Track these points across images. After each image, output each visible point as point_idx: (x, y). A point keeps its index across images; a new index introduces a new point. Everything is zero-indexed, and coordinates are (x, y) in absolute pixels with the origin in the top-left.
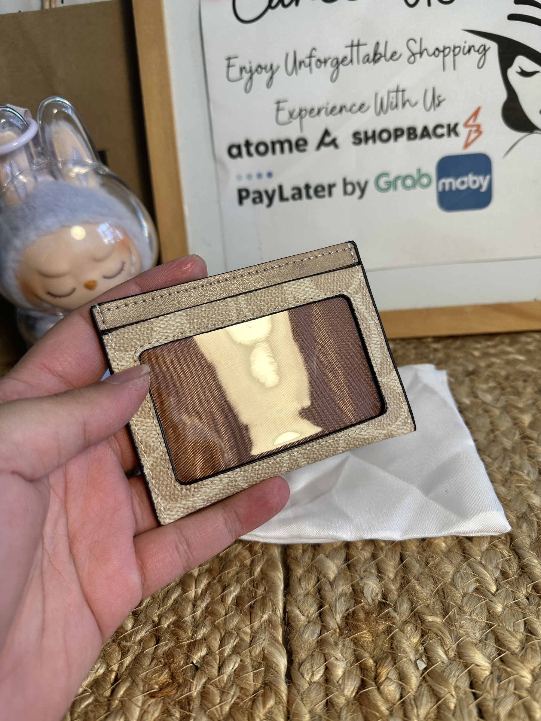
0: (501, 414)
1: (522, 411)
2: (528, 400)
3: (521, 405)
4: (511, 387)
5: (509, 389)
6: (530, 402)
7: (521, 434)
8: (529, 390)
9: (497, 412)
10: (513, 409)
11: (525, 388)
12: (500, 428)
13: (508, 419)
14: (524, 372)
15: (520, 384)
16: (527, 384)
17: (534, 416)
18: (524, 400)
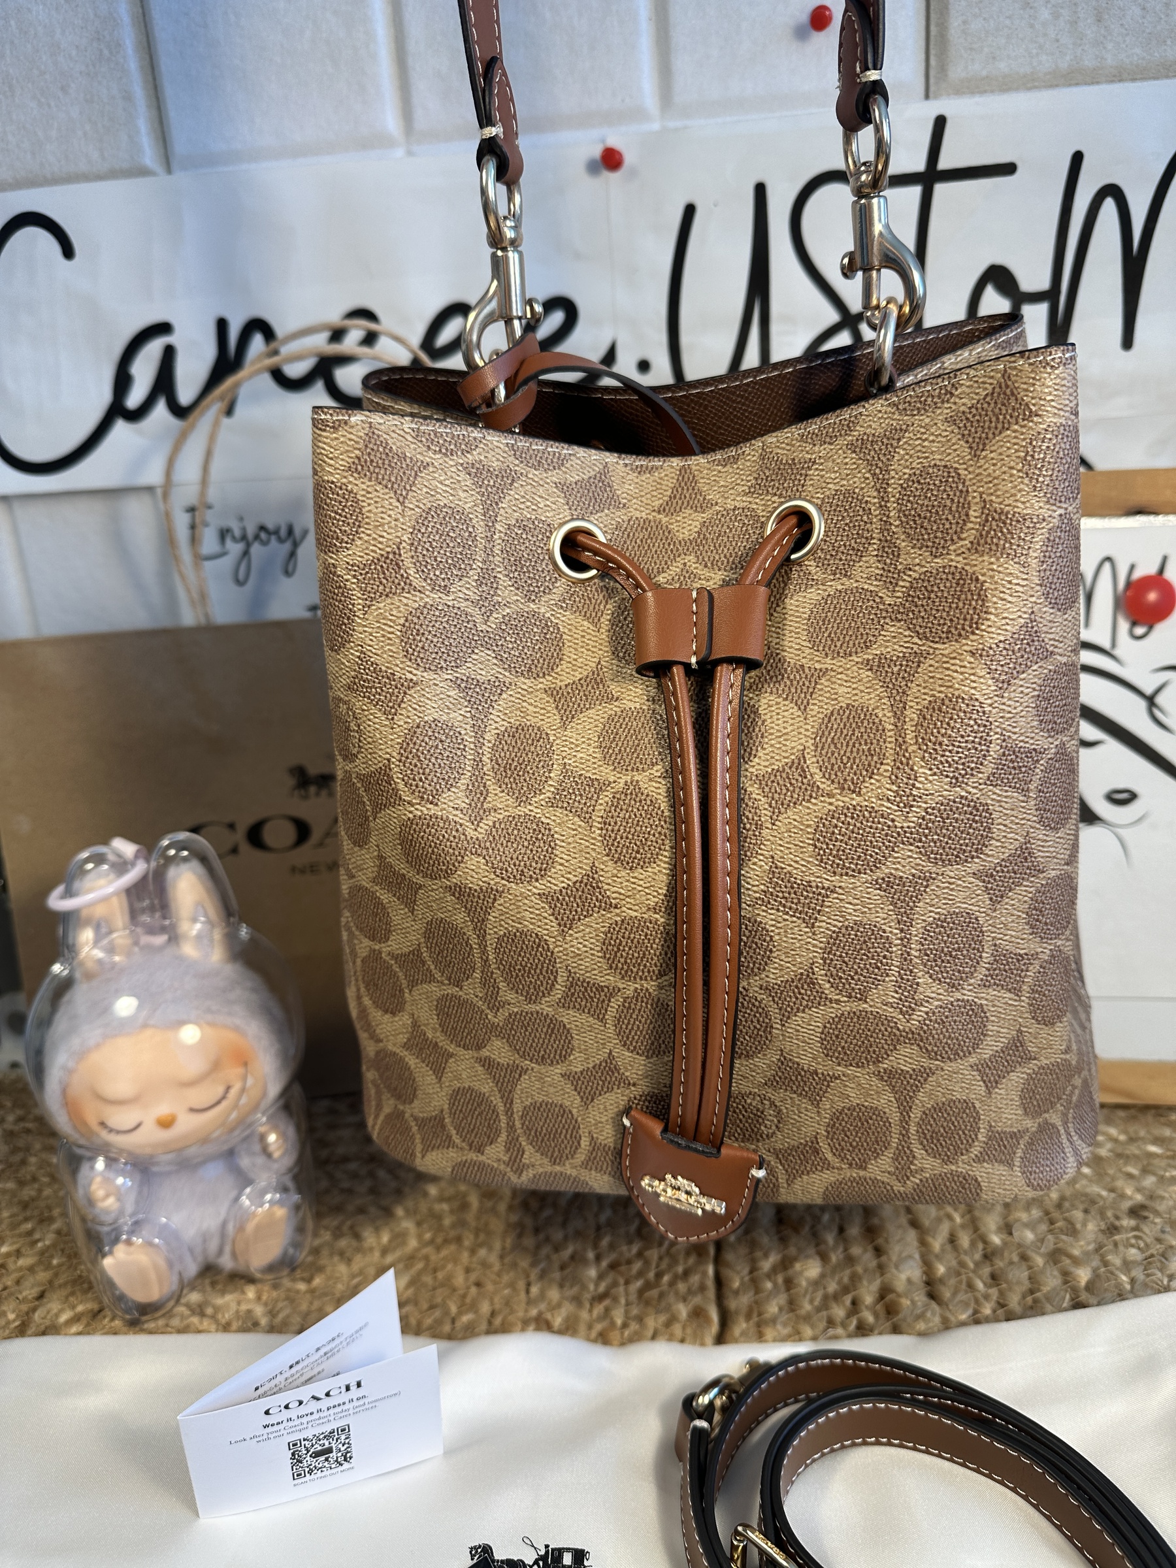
0: (1045, 1264)
1: (1076, 1261)
2: (1088, 1244)
3: (1076, 1252)
4: (1065, 1219)
5: (1060, 1224)
6: (1091, 1247)
7: (1072, 1299)
8: (1091, 1227)
9: (1039, 1261)
10: (1064, 1258)
11: (1084, 1225)
12: (1042, 1288)
13: (1056, 1273)
14: (1086, 1195)
15: (1078, 1215)
16: (1089, 1217)
17: (1095, 1271)
18: (1082, 1243)
